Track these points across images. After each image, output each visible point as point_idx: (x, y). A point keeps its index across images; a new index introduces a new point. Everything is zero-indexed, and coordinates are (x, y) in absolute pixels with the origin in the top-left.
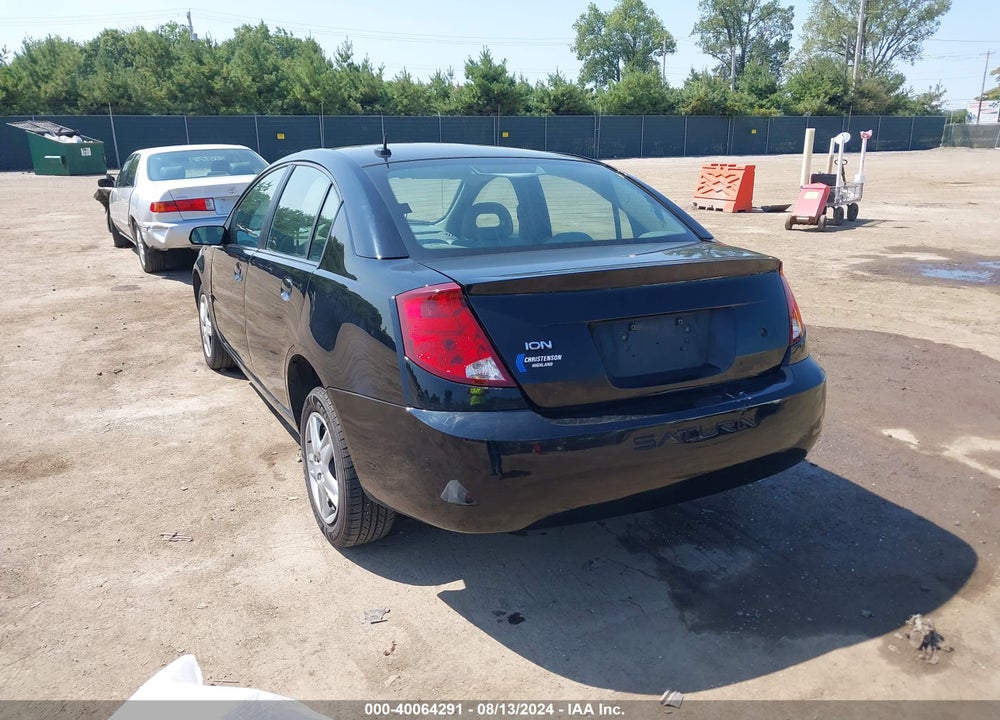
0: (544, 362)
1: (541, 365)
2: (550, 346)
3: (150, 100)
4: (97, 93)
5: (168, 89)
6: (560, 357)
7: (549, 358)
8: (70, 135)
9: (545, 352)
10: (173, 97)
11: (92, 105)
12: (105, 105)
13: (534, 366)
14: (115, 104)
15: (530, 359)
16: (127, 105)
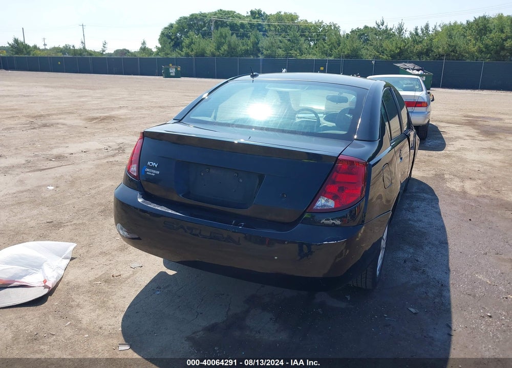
0: (152, 173)
1: (150, 174)
2: (156, 166)
3: (467, 53)
4: (440, 50)
5: (479, 47)
6: (158, 172)
7: (154, 171)
8: (418, 70)
9: (153, 168)
10: (480, 51)
11: (436, 55)
12: (443, 56)
13: (147, 173)
14: (448, 55)
15: (148, 170)
16: (454, 56)
